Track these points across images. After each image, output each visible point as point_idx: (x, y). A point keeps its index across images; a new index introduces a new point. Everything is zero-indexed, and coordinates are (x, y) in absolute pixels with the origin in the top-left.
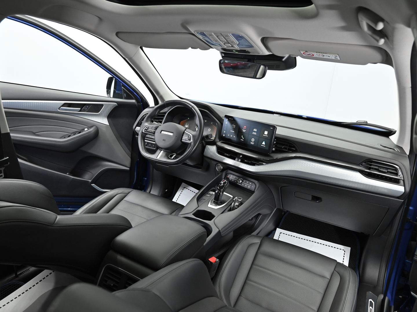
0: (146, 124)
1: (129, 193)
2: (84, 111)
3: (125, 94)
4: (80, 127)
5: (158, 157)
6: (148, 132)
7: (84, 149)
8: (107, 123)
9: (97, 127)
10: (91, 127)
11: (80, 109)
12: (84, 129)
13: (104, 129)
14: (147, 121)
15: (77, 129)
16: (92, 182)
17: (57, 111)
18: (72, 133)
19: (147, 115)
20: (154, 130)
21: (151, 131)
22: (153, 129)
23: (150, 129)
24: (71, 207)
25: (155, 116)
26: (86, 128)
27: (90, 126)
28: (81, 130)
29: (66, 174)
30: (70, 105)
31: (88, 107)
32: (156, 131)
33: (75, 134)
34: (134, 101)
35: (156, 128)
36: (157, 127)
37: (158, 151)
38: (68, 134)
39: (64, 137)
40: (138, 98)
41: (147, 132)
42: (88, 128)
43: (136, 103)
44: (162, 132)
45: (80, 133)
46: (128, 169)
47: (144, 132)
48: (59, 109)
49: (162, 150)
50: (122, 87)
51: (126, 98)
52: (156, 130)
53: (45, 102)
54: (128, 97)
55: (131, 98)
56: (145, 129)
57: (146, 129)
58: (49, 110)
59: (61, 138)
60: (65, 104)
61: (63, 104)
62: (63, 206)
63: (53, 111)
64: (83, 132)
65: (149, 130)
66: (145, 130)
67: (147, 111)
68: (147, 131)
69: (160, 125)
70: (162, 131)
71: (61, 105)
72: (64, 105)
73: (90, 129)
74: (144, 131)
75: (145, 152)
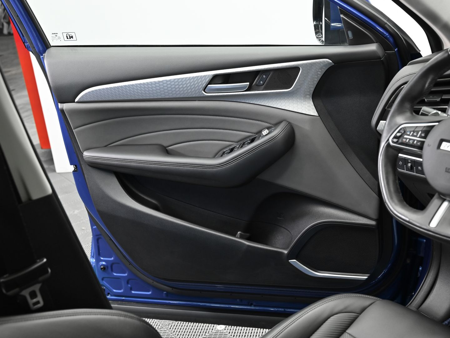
0: (400, 120)
1: (363, 310)
2: (258, 87)
3: (350, 33)
4: (253, 126)
5: (434, 224)
6: (402, 144)
7: (266, 176)
8: (313, 111)
9: (289, 123)
10: (277, 124)
11: (248, 83)
12: (260, 132)
13: (307, 127)
14: (400, 110)
15: (248, 130)
16: (291, 255)
17: (202, 95)
18: (237, 142)
19: (406, 88)
20: (421, 137)
21: (411, 142)
22: (416, 136)
23: (409, 135)
24: (254, 304)
25: (421, 93)
26: (264, 129)
27: (274, 122)
28: (257, 133)
29: (234, 235)
30: (227, 78)
31: (264, 76)
32: (428, 141)
33: (244, 144)
34: (372, 47)
35: (427, 132)
36: (428, 129)
37: (435, 202)
38: (230, 145)
39: (221, 152)
40: (386, 38)
41: (400, 144)
42: (268, 128)
43: (380, 53)
44: (444, 144)
45: (253, 141)
46: (373, 223)
47: (391, 144)
48: (204, 91)
49: (444, 200)
50: (342, 16)
51: (354, 43)
52: (425, 137)
53: (175, 79)
54: (360, 39)
55: (366, 41)
56: (395, 137)
57: (399, 134)
58: (185, 96)
59: (215, 157)
60: (215, 76)
61: (211, 77)
62: (238, 300)
63: (194, 96)
64: (259, 139)
65: (408, 137)
66: (395, 140)
67: (407, 73)
68: (400, 141)
69: (438, 122)
70: (442, 141)
71: (208, 80)
72: (214, 79)
73: (274, 130)
74: (393, 142)
75: (395, 204)
